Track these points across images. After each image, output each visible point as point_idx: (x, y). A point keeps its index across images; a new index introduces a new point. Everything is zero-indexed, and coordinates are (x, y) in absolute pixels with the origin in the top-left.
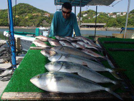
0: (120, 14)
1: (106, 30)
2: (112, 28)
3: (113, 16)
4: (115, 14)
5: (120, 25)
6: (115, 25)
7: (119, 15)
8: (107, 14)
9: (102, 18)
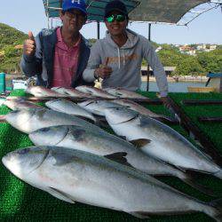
0: (205, 47)
1: (177, 81)
2: (189, 77)
3: (191, 52)
4: (193, 47)
5: (204, 70)
6: (195, 70)
7: (201, 50)
8: (178, 49)
9: (167, 56)
